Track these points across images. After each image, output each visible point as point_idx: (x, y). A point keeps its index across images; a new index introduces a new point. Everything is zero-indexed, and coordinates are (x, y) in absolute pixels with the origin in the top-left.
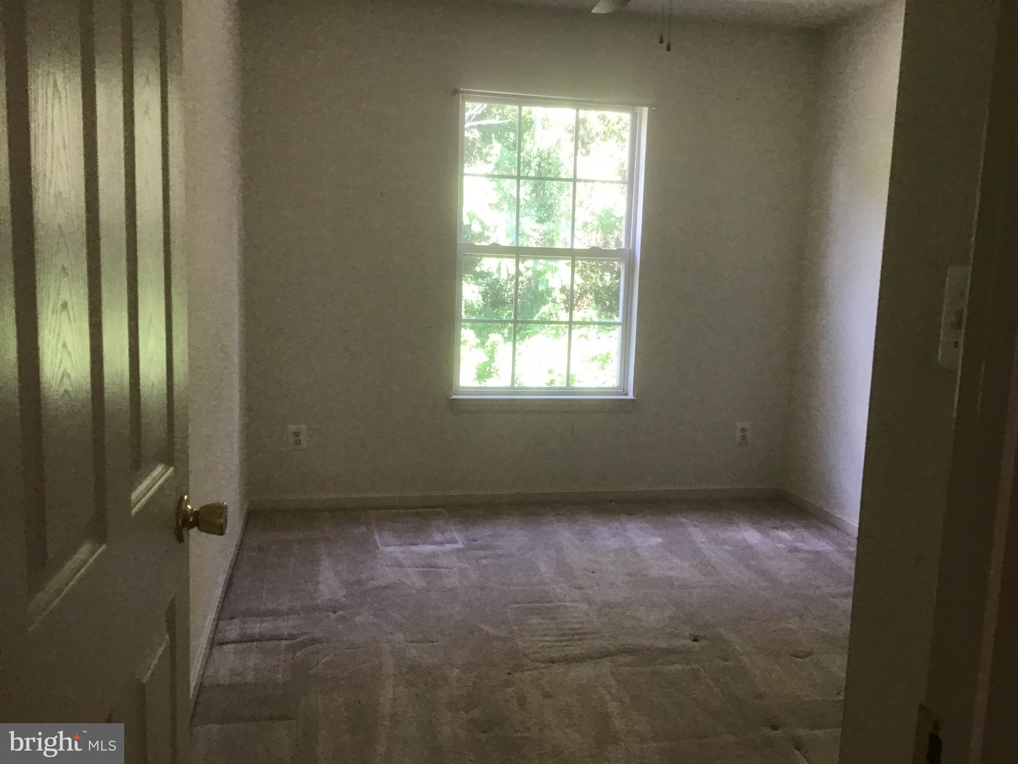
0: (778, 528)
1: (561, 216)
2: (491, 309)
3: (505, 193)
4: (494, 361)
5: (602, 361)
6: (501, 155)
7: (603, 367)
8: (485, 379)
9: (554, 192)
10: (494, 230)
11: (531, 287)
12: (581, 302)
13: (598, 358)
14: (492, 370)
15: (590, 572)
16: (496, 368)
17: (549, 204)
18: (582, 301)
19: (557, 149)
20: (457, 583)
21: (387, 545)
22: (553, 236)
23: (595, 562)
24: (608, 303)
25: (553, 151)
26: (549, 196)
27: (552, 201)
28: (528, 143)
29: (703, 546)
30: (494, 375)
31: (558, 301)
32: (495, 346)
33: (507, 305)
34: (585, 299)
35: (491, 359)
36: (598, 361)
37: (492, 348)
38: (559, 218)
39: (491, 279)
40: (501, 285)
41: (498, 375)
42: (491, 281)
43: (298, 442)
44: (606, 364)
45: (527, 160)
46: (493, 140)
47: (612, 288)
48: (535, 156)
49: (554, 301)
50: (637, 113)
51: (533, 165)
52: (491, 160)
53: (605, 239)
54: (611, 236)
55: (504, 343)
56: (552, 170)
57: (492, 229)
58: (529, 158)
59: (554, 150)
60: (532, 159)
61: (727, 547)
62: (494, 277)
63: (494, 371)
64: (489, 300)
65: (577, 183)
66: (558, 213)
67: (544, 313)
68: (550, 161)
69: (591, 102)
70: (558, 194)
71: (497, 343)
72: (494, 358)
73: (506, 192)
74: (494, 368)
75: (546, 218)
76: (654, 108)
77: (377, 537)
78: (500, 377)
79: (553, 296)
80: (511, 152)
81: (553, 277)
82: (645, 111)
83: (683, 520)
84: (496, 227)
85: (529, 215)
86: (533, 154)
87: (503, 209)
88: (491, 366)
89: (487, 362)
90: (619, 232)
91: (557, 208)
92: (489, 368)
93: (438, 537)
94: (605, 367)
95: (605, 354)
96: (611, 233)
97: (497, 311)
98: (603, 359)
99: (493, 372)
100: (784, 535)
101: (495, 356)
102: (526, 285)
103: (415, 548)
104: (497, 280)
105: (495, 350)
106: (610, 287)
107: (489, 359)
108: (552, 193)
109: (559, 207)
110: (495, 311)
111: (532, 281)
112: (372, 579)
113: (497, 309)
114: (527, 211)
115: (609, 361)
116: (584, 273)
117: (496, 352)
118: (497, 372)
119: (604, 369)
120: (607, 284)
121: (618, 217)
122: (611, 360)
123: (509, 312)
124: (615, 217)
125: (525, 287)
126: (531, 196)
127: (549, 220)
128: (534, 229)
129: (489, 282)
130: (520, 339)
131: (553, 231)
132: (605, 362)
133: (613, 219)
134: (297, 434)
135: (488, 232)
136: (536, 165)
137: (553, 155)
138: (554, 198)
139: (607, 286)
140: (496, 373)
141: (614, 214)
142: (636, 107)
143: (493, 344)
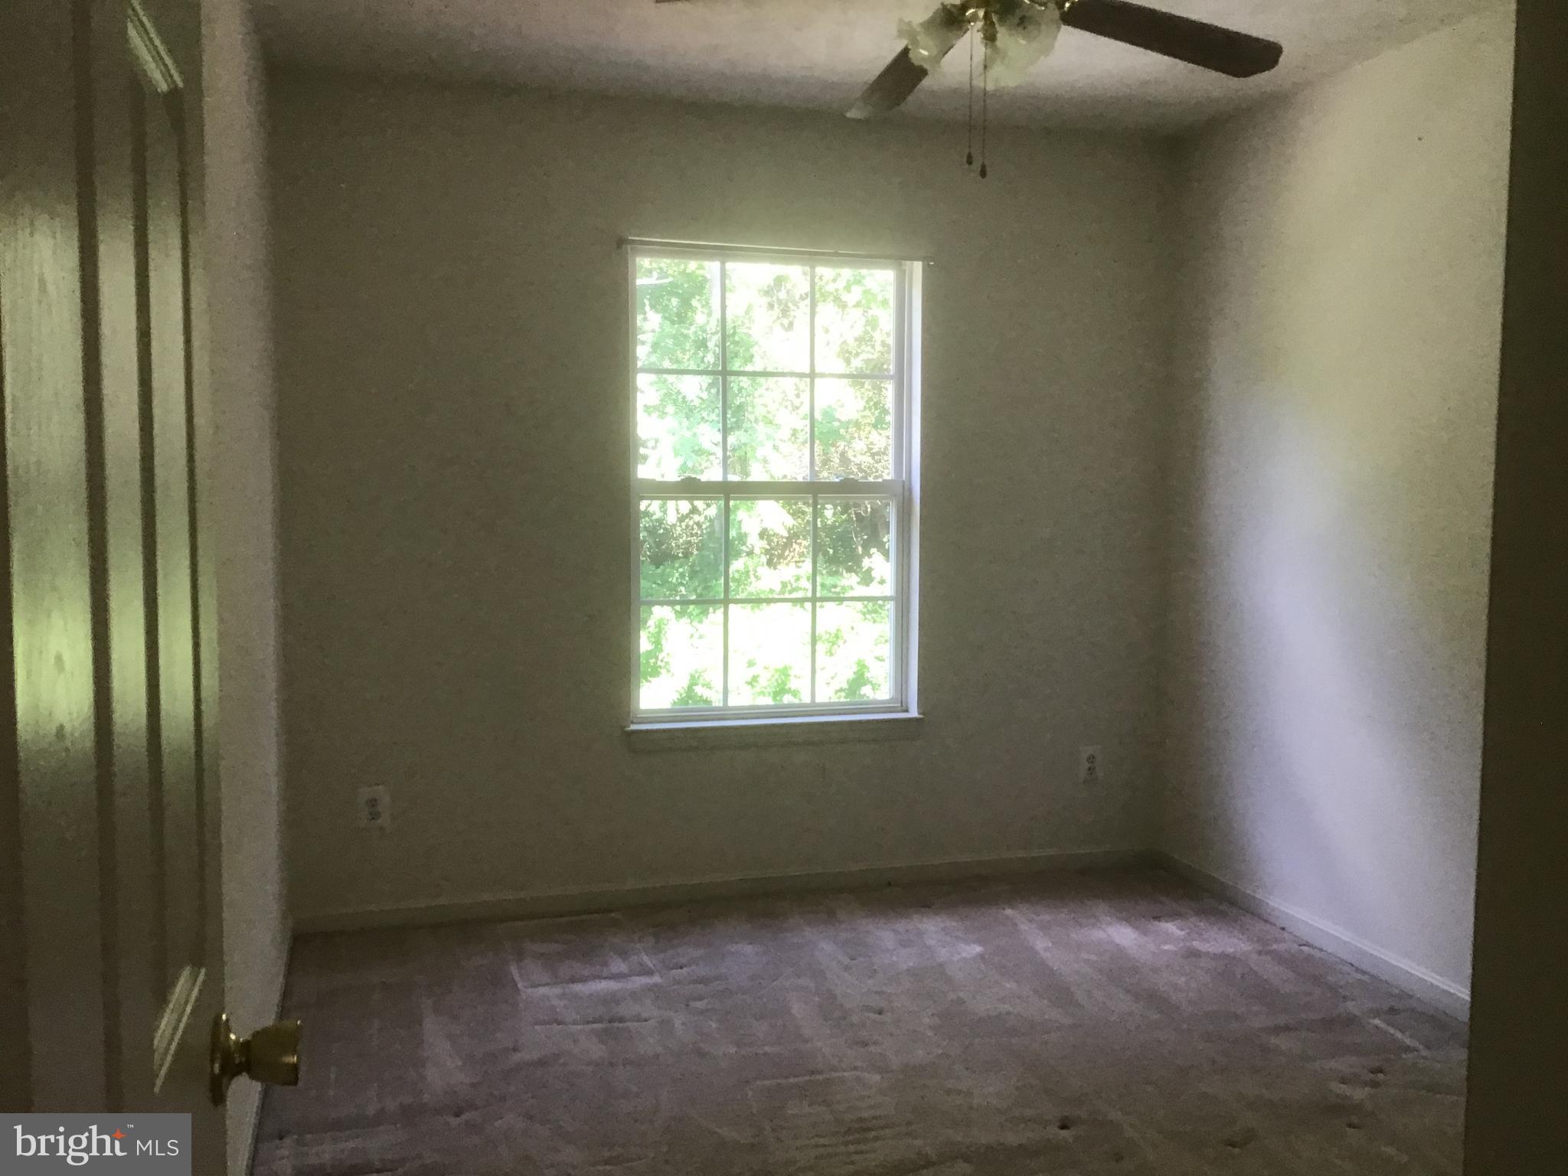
0: (1160, 917)
1: (756, 421)
2: (653, 568)
3: (668, 389)
4: (661, 651)
5: (829, 642)
6: (660, 330)
7: (830, 652)
8: (649, 678)
9: (745, 386)
10: (654, 445)
11: (714, 532)
12: (790, 551)
13: (823, 639)
14: (659, 663)
15: (875, 1013)
16: (665, 660)
17: (738, 403)
18: (792, 550)
19: (746, 321)
20: (659, 1049)
21: (535, 986)
22: (746, 453)
23: (880, 993)
24: (831, 551)
25: (741, 324)
26: (737, 392)
27: (743, 400)
28: (699, 312)
29: (1048, 954)
30: (663, 671)
31: (757, 551)
32: (662, 626)
33: (678, 561)
34: (794, 545)
35: (656, 647)
36: (823, 642)
37: (657, 629)
38: (754, 425)
39: (651, 521)
40: (665, 529)
41: (669, 671)
42: (651, 524)
43: (375, 816)
44: (836, 646)
45: (701, 338)
46: (647, 308)
47: (837, 527)
48: (713, 330)
49: (750, 553)
50: (905, 271)
51: (711, 345)
52: (644, 340)
53: (824, 454)
54: (833, 449)
55: (675, 620)
56: (741, 351)
57: (651, 444)
58: (705, 336)
59: (743, 322)
60: (708, 336)
61: (1084, 956)
62: (654, 517)
63: (663, 664)
64: (648, 553)
65: (817, 380)
66: (752, 418)
67: (738, 571)
68: (737, 339)
69: (837, 254)
70: (751, 388)
71: (666, 622)
72: (662, 645)
73: (671, 387)
74: (662, 661)
75: (734, 425)
76: (932, 263)
77: (514, 970)
78: (673, 674)
79: (748, 544)
80: (676, 326)
81: (750, 517)
82: (917, 267)
83: (1009, 912)
84: (657, 441)
85: (707, 421)
86: (711, 329)
87: (666, 413)
88: (657, 658)
89: (651, 651)
90: (846, 444)
91: (750, 409)
92: (653, 660)
93: (618, 966)
94: (833, 651)
95: (833, 631)
96: (833, 445)
97: (664, 570)
98: (831, 640)
99: (660, 667)
100: (1171, 927)
101: (663, 642)
102: (706, 529)
103: (578, 987)
104: (660, 521)
105: (663, 632)
106: (833, 527)
107: (653, 647)
108: (742, 388)
109: (753, 407)
110: (659, 571)
111: (716, 521)
112: (515, 1050)
113: (661, 567)
114: (705, 414)
115: (840, 642)
116: (794, 507)
117: (664, 635)
118: (667, 667)
119: (831, 655)
120: (829, 522)
121: (843, 420)
122: (843, 641)
123: (681, 570)
124: (839, 420)
125: (704, 531)
126: (709, 393)
127: (739, 428)
128: (716, 442)
129: (647, 525)
130: (700, 613)
131: (745, 444)
132: (834, 644)
133: (836, 424)
134: (373, 802)
135: (646, 449)
136: (716, 345)
137: (741, 330)
138: (745, 395)
139: (829, 525)
140: (665, 667)
141: (837, 416)
142: (903, 262)
143: (660, 623)
